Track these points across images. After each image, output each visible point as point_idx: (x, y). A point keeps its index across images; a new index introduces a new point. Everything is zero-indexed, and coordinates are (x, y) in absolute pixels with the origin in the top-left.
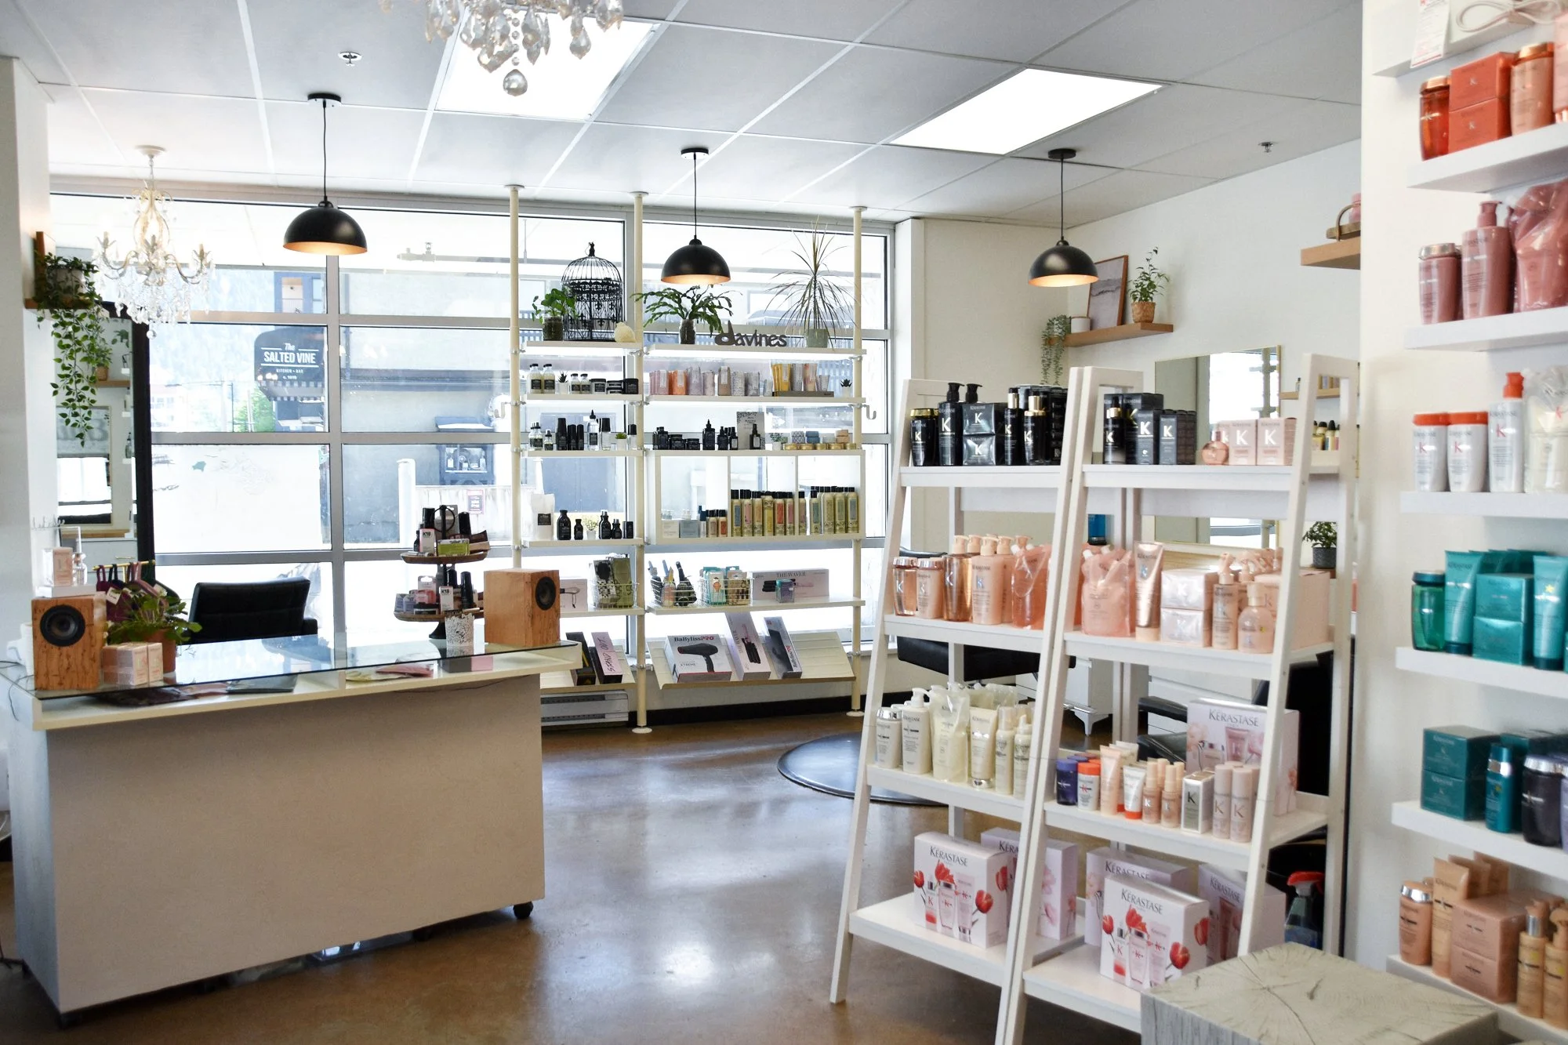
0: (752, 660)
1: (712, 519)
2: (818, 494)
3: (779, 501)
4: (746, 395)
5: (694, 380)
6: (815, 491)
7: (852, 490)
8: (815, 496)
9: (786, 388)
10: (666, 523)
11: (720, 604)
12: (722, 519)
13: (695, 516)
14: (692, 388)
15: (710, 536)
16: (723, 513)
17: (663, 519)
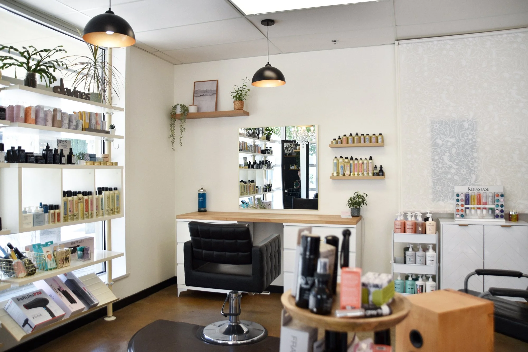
0: (72, 303)
1: (52, 211)
2: (103, 192)
3: (86, 197)
4: (69, 128)
5: (42, 115)
6: (100, 190)
7: (116, 189)
8: (101, 194)
9: (87, 127)
10: (25, 217)
11: (54, 269)
12: (57, 211)
13: (40, 210)
14: (40, 120)
15: (51, 223)
16: (57, 207)
17: (22, 213)
